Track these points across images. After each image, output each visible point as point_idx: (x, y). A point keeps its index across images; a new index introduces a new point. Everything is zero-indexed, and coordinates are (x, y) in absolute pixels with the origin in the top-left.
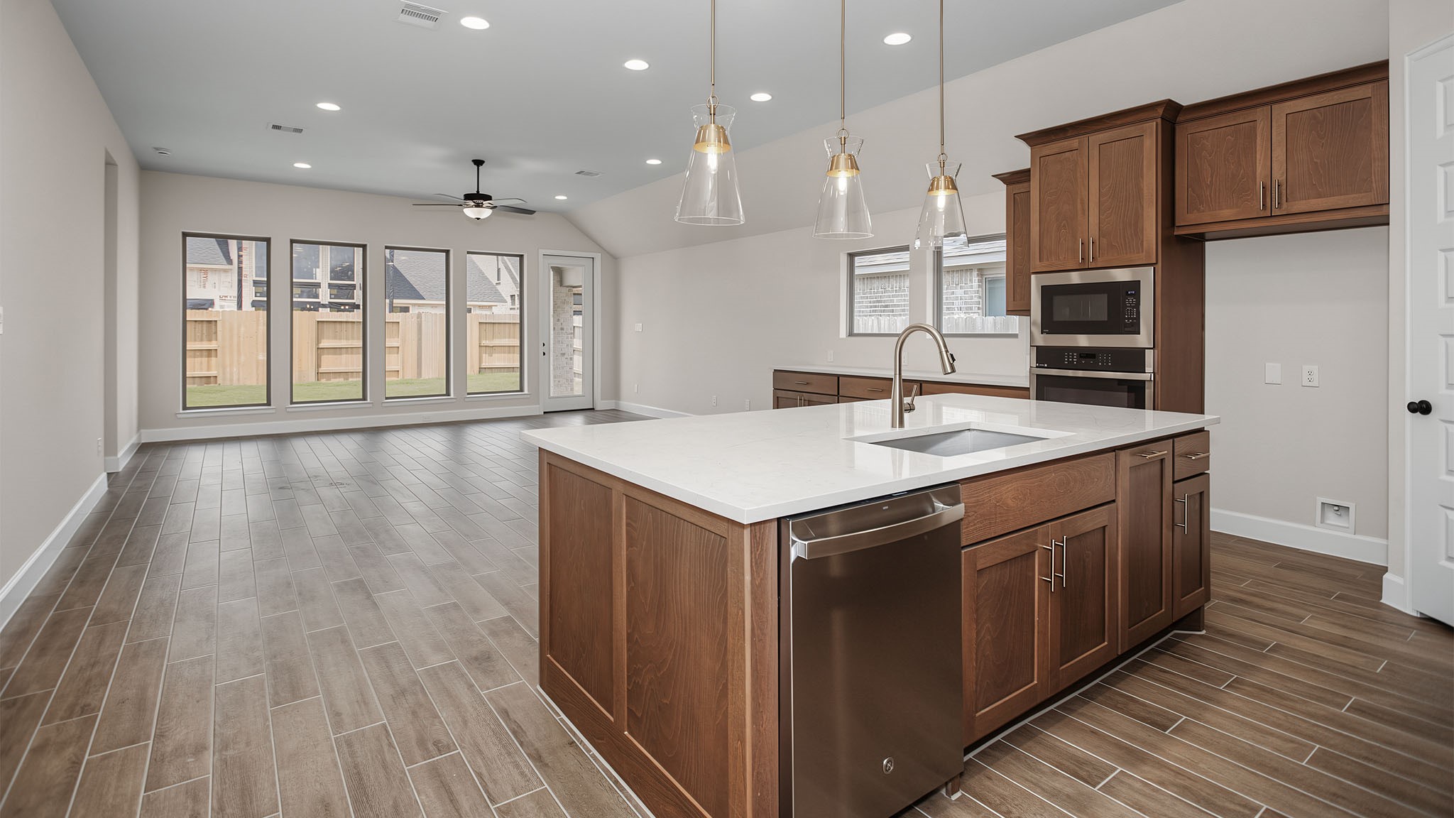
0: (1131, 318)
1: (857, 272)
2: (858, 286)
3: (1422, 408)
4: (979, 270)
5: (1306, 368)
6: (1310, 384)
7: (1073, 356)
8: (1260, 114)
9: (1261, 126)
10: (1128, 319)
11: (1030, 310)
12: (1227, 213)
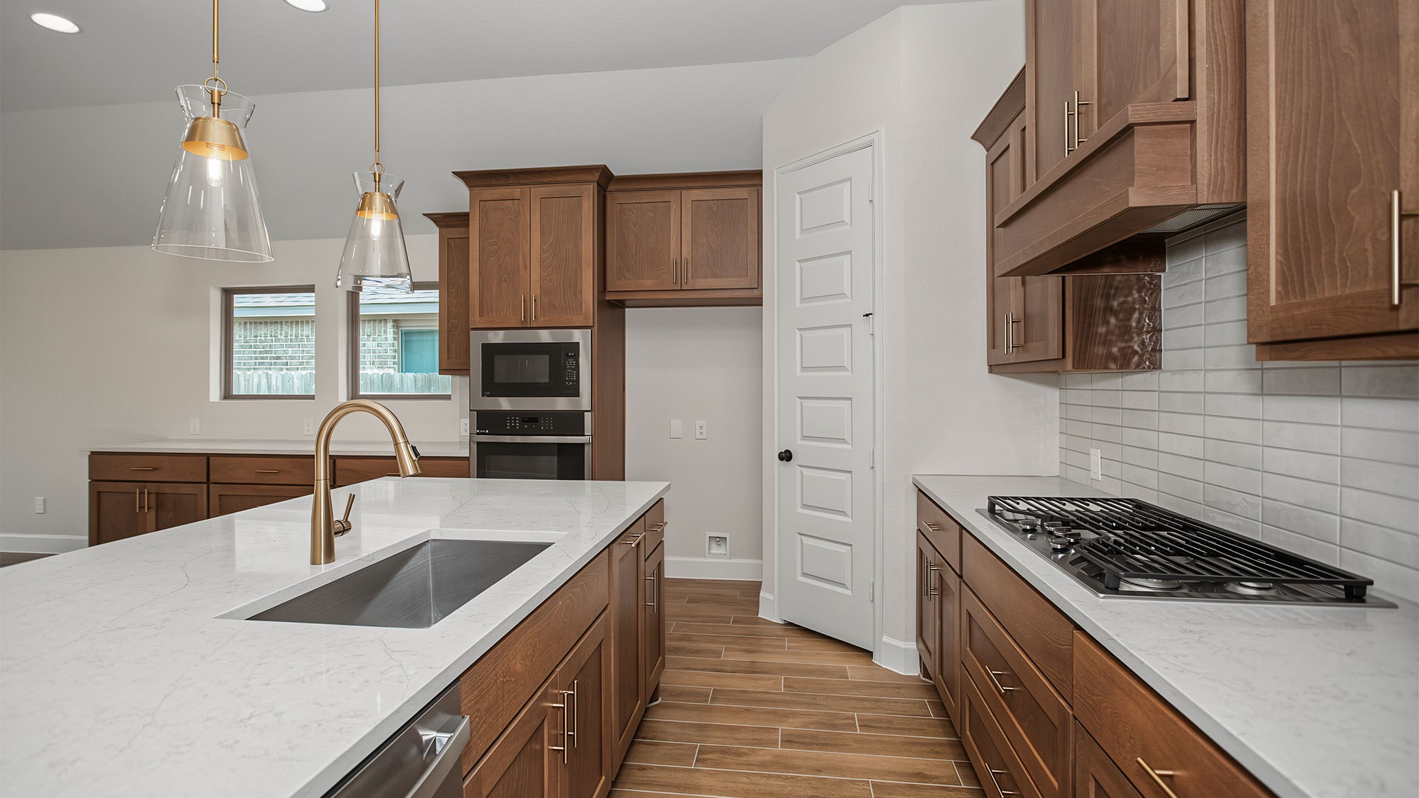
0: (571, 381)
1: (237, 314)
2: (238, 333)
3: (786, 456)
4: (395, 321)
5: (699, 423)
6: (701, 437)
7: (515, 420)
8: (673, 196)
9: (674, 207)
10: (569, 381)
11: (469, 370)
12: (648, 283)
